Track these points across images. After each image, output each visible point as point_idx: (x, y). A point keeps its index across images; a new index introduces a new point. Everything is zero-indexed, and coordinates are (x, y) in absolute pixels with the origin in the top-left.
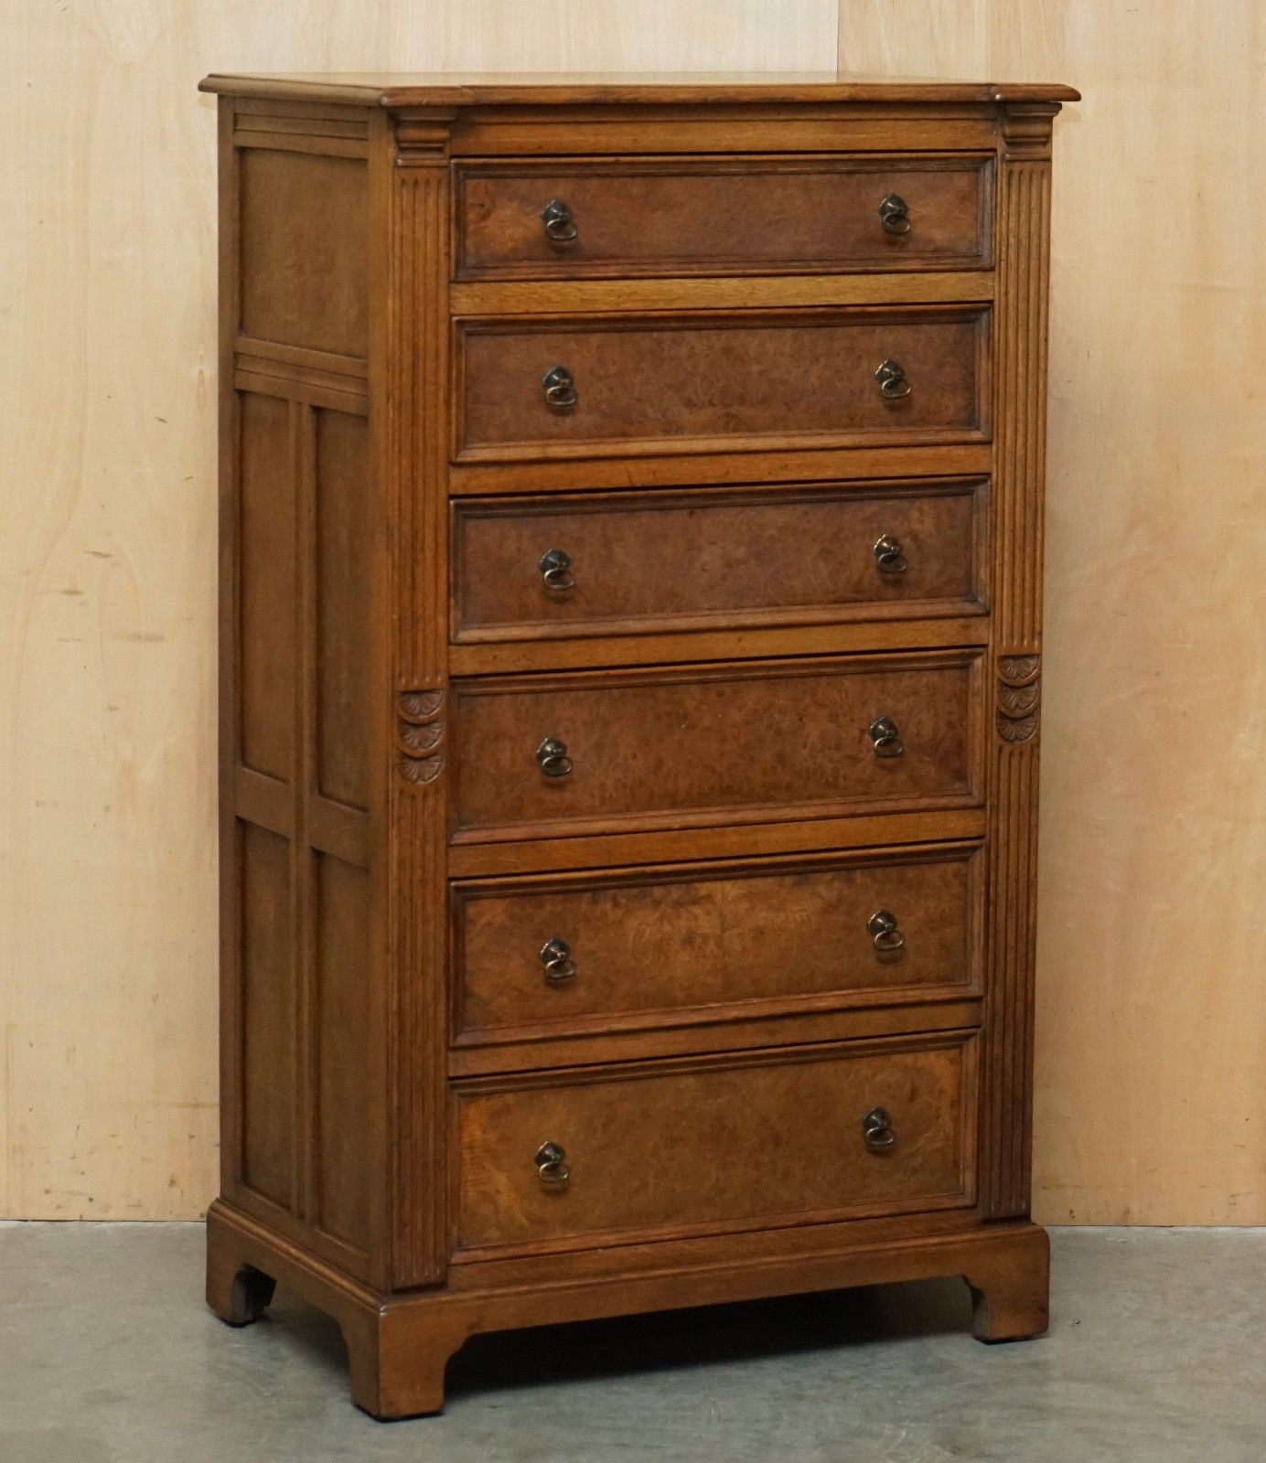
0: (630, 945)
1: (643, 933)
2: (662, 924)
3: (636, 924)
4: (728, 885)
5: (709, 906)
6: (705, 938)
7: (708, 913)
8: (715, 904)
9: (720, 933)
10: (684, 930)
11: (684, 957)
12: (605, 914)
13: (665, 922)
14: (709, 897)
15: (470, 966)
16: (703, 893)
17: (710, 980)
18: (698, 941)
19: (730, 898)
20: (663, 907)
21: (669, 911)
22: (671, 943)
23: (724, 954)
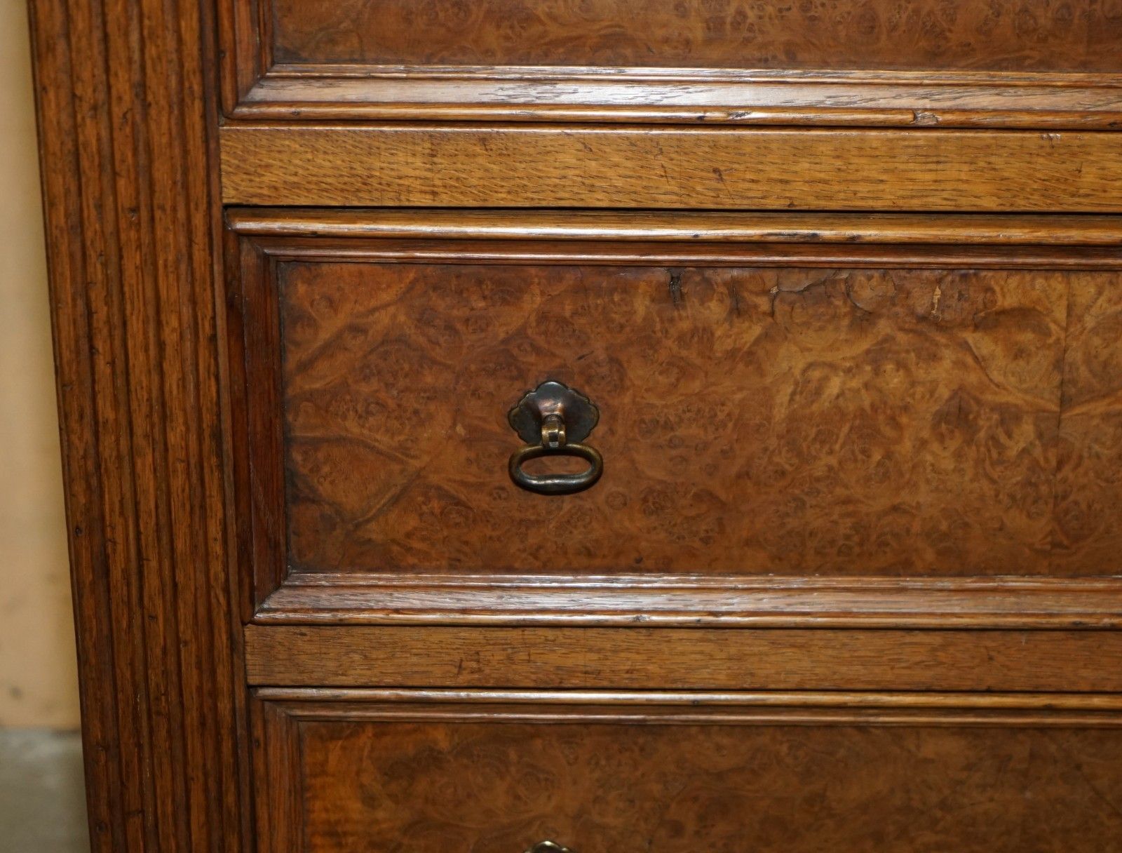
0: (780, 413)
1: (818, 392)
2: (877, 372)
3: (800, 365)
4: (1085, 287)
5: (1027, 337)
6: (1009, 417)
7: (1019, 353)
8: (1044, 332)
9: (1054, 408)
10: (944, 392)
11: (942, 456)
12: (703, 335)
13: (889, 367)
14: (1024, 315)
15: (302, 424)
16: (1009, 300)
17: (1016, 520)
18: (986, 423)
19: (1090, 322)
20: (884, 327)
21: (902, 338)
22: (904, 420)
23: (1060, 464)
